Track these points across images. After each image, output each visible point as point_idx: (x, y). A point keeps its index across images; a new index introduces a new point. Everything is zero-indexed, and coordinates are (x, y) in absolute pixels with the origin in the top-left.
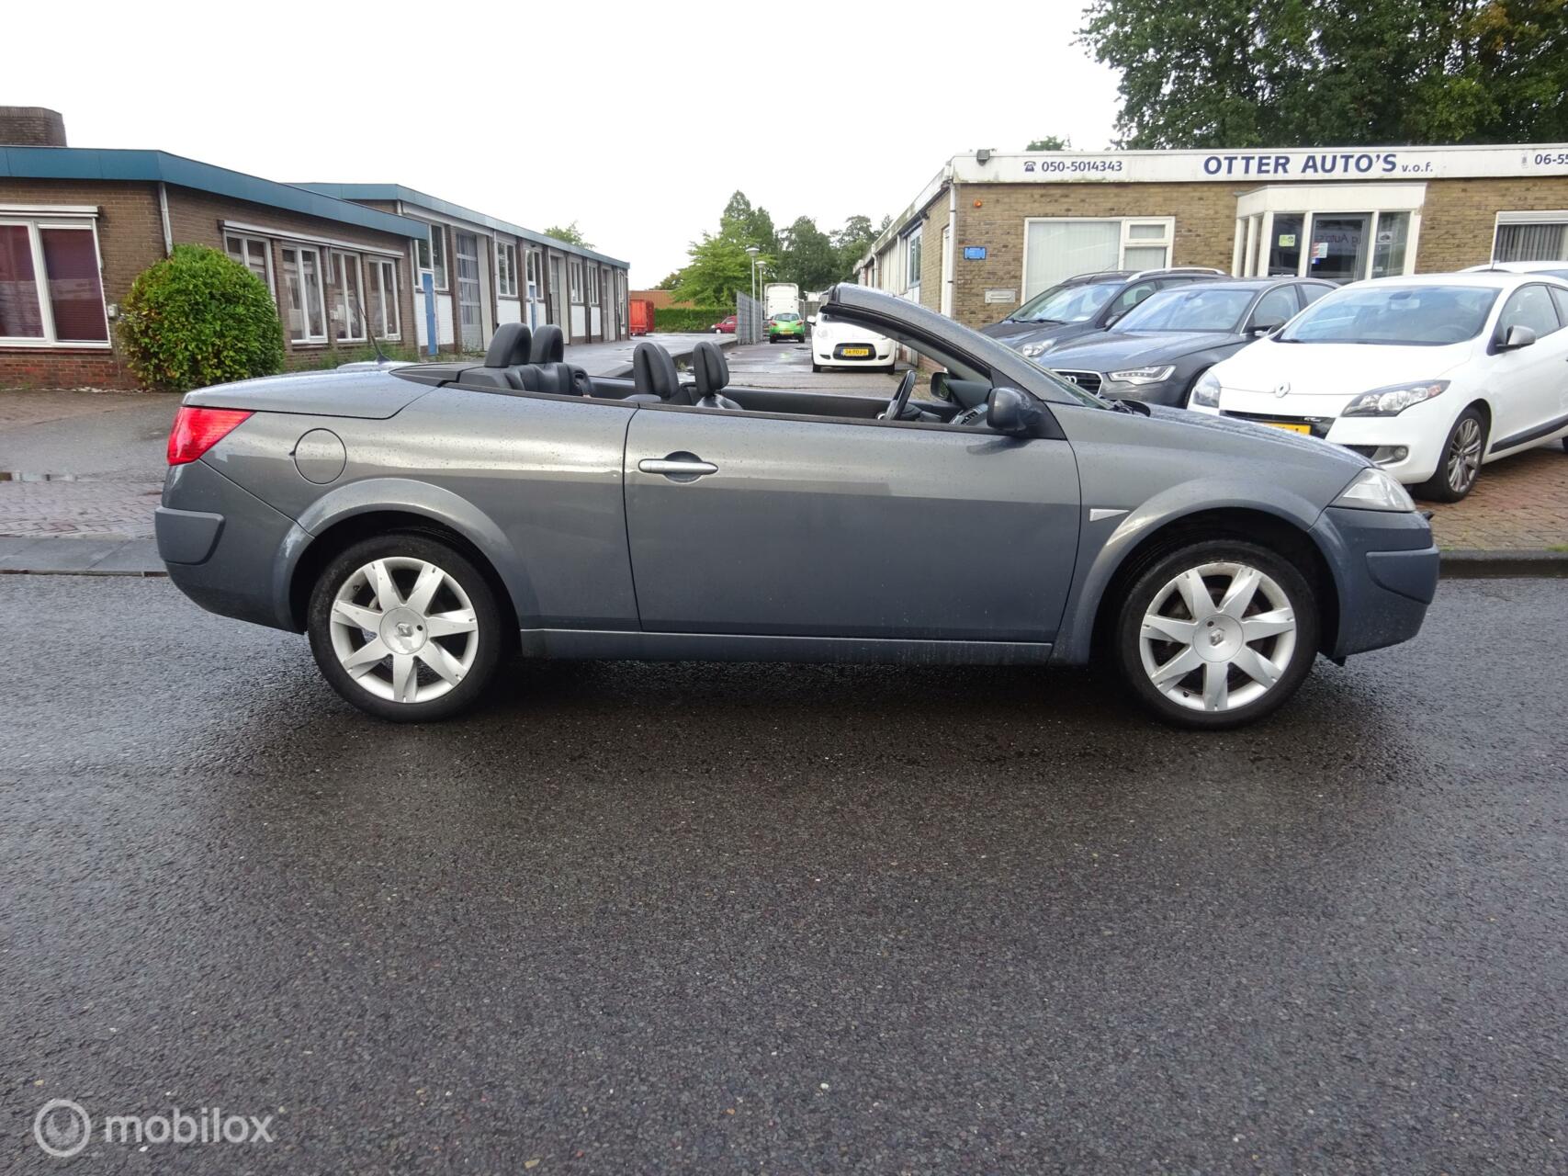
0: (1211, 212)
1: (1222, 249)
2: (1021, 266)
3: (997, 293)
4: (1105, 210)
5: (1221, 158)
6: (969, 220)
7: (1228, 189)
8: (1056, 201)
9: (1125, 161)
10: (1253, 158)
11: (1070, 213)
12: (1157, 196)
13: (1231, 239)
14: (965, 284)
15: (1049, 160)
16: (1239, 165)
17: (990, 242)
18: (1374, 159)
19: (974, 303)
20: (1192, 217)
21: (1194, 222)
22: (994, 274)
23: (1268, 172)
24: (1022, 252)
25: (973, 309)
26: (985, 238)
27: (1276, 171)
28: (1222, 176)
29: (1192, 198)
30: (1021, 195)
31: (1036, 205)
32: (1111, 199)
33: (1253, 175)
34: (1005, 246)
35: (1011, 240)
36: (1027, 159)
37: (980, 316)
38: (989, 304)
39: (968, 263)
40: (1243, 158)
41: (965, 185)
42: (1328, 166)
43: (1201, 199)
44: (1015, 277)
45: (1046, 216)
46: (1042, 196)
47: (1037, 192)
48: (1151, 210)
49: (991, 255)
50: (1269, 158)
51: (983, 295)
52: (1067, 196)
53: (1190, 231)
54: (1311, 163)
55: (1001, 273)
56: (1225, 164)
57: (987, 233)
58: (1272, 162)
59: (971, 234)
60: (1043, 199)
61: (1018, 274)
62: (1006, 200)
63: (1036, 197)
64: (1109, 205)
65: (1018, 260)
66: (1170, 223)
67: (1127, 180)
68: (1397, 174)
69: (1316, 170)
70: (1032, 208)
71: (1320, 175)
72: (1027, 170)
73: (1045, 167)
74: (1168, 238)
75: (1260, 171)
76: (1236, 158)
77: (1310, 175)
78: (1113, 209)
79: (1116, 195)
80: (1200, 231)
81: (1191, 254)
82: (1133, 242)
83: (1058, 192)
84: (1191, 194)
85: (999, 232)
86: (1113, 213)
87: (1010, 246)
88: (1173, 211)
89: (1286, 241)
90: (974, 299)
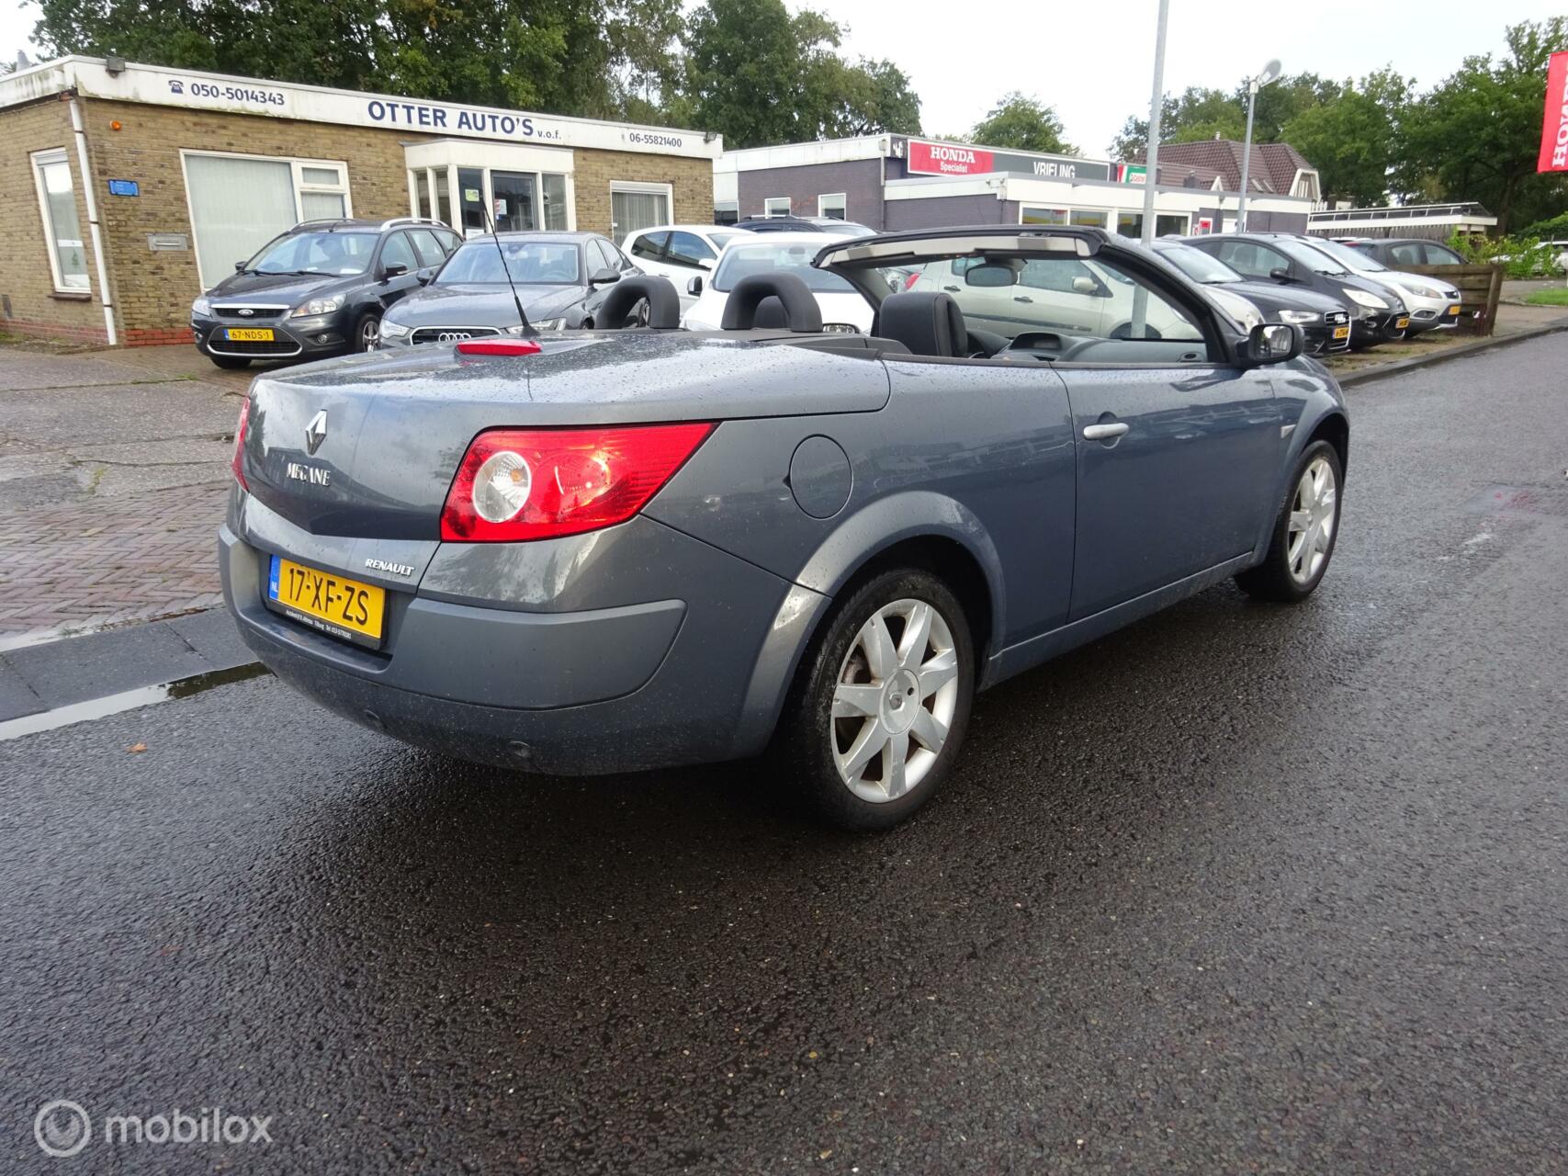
0: (381, 160)
1: (399, 200)
2: (187, 207)
3: (162, 239)
4: (272, 148)
5: (384, 104)
6: (108, 146)
7: (393, 137)
8: (213, 132)
9: (285, 93)
10: (413, 108)
11: (233, 148)
12: (325, 137)
13: (406, 190)
14: (118, 226)
15: (200, 82)
16: (401, 113)
17: (141, 175)
18: (516, 123)
19: (136, 251)
20: (363, 164)
21: (367, 169)
22: (154, 215)
23: (428, 123)
24: (184, 190)
25: (135, 257)
26: (133, 170)
27: (436, 124)
28: (386, 123)
29: (361, 143)
30: (170, 121)
31: (190, 134)
32: (276, 136)
33: (416, 126)
34: (162, 182)
35: (166, 174)
36: (172, 78)
37: (146, 266)
38: (155, 252)
39: (117, 200)
40: (404, 107)
41: (94, 100)
42: (480, 125)
43: (369, 145)
44: (181, 220)
45: (205, 148)
46: (195, 124)
47: (190, 119)
48: (321, 151)
49: (146, 192)
50: (427, 110)
51: (145, 241)
52: (225, 127)
53: (365, 179)
54: (464, 120)
55: (163, 215)
56: (388, 110)
57: (134, 164)
58: (431, 113)
59: (113, 163)
60: (198, 128)
61: (184, 216)
62: (151, 125)
63: (189, 124)
64: (275, 143)
65: (181, 199)
66: (342, 168)
67: (292, 117)
68: (534, 138)
69: (470, 128)
70: (186, 139)
71: (474, 133)
72: (173, 90)
73: (197, 89)
74: (344, 185)
75: (421, 122)
76: (397, 106)
77: (465, 131)
78: (279, 148)
79: (281, 133)
80: (375, 180)
81: (370, 203)
82: (309, 187)
83: (213, 121)
84: (360, 139)
85: (150, 163)
86: (282, 152)
87: (168, 181)
88: (344, 156)
89: (472, 196)
90: (135, 245)
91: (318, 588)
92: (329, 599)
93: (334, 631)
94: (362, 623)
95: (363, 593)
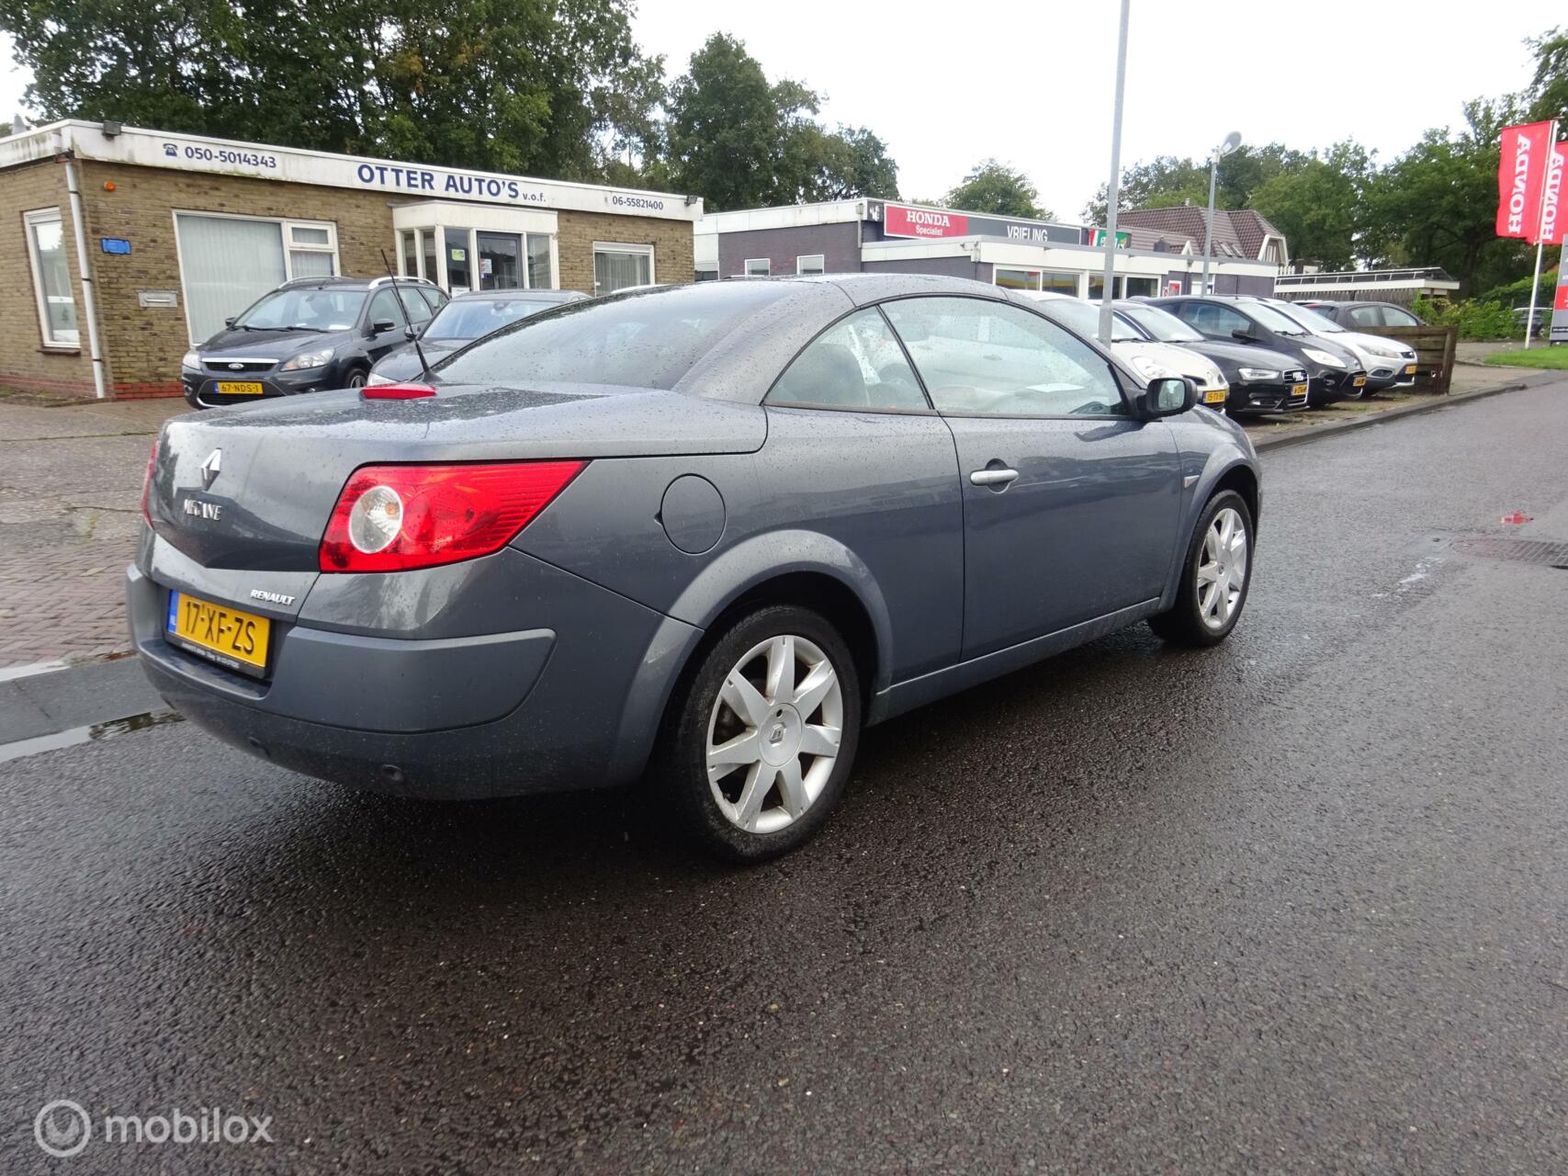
2: (177, 265)
3: (153, 295)
4: (263, 209)
5: (373, 167)
6: (102, 205)
7: (381, 199)
8: (206, 193)
9: (278, 158)
10: (401, 171)
11: (225, 209)
12: (316, 199)
13: (393, 249)
14: (109, 283)
15: (194, 146)
16: (390, 176)
17: (133, 235)
18: (501, 185)
19: (125, 307)
20: (352, 224)
21: (355, 229)
22: (146, 272)
23: (416, 186)
24: (175, 248)
25: (126, 313)
26: (126, 229)
27: (423, 187)
28: (375, 185)
29: (350, 204)
30: (163, 185)
31: (183, 195)
32: (266, 199)
33: (404, 189)
34: (154, 241)
35: (157, 233)
36: (167, 141)
37: (137, 323)
38: (145, 308)
39: (109, 258)
40: (393, 170)
41: (90, 163)
42: (466, 187)
43: (358, 207)
44: (172, 278)
45: (197, 209)
46: (188, 186)
47: (182, 181)
48: (311, 212)
49: (138, 250)
50: (415, 173)
51: (136, 298)
52: (217, 189)
53: (353, 239)
54: (451, 183)
55: (154, 272)
56: (377, 173)
57: (128, 223)
58: (419, 176)
59: (107, 223)
60: (191, 190)
61: (174, 274)
62: (145, 186)
63: (183, 186)
64: (266, 204)
65: (172, 257)
66: (332, 231)
67: (284, 179)
68: (519, 200)
69: (457, 190)
70: (178, 200)
71: (461, 195)
72: (168, 153)
73: (190, 153)
74: (332, 244)
75: (410, 185)
76: (386, 169)
77: (452, 193)
78: (270, 209)
79: (271, 194)
80: (363, 240)
81: (358, 262)
82: (299, 246)
83: (206, 183)
84: (350, 201)
85: (142, 223)
86: (273, 213)
87: (160, 240)
88: (334, 217)
89: (458, 256)
90: (125, 301)
91: (211, 620)
92: (221, 631)
93: (225, 661)
94: (249, 652)
95: (251, 624)
